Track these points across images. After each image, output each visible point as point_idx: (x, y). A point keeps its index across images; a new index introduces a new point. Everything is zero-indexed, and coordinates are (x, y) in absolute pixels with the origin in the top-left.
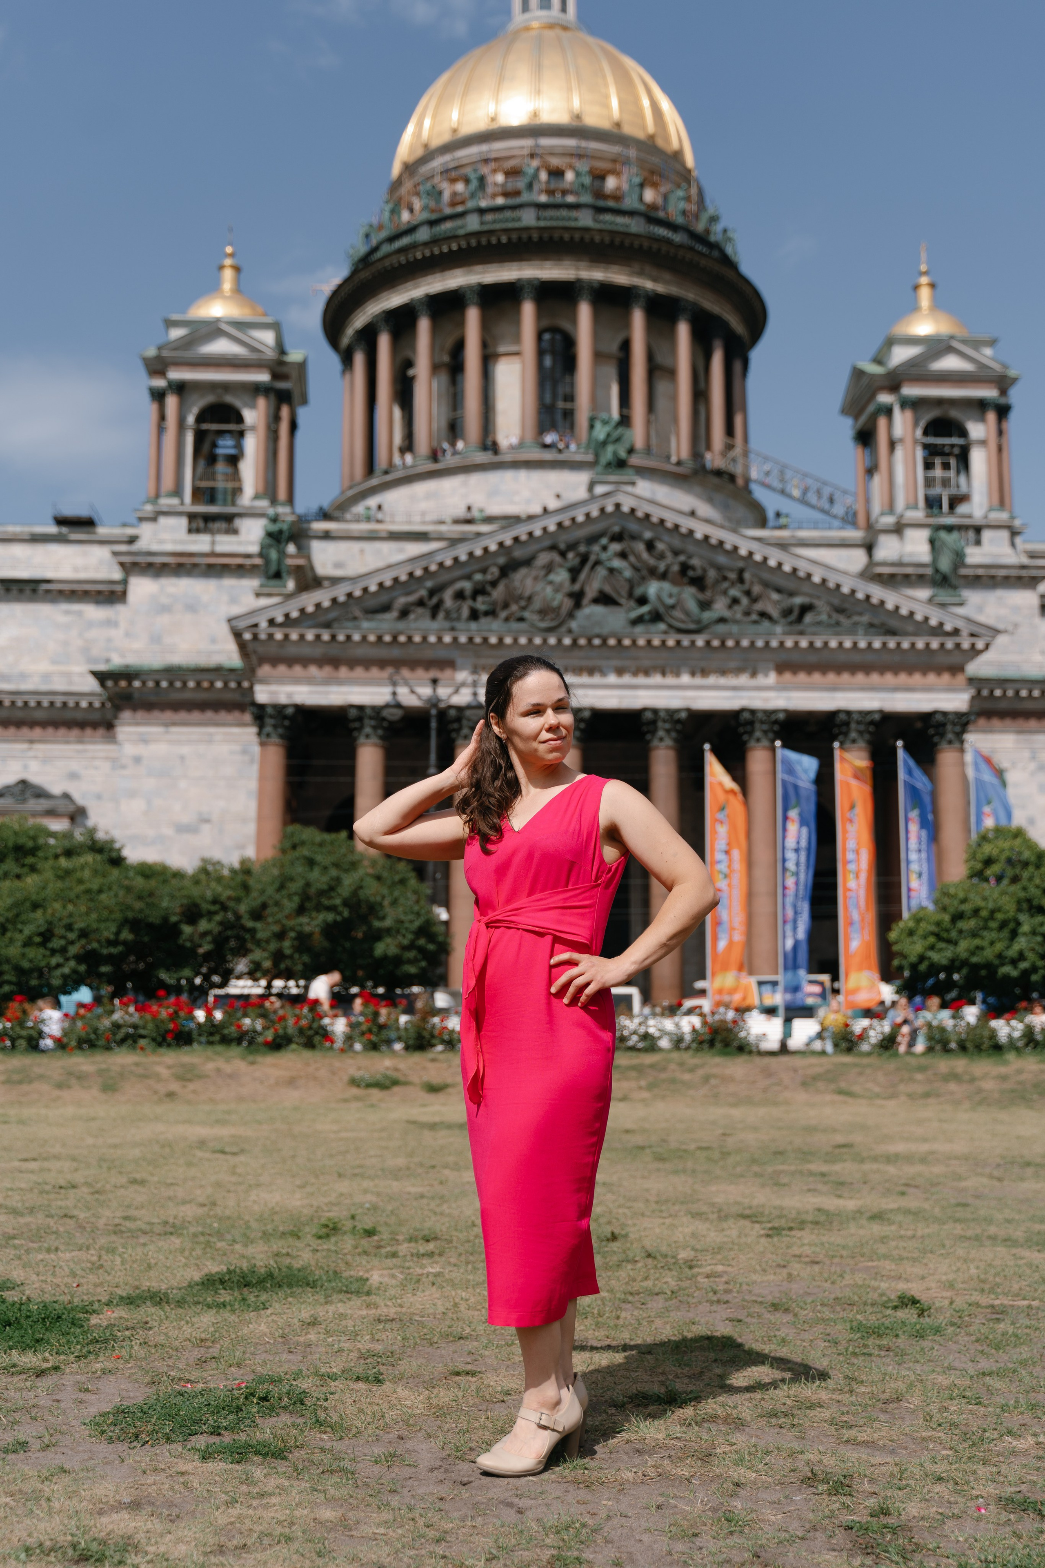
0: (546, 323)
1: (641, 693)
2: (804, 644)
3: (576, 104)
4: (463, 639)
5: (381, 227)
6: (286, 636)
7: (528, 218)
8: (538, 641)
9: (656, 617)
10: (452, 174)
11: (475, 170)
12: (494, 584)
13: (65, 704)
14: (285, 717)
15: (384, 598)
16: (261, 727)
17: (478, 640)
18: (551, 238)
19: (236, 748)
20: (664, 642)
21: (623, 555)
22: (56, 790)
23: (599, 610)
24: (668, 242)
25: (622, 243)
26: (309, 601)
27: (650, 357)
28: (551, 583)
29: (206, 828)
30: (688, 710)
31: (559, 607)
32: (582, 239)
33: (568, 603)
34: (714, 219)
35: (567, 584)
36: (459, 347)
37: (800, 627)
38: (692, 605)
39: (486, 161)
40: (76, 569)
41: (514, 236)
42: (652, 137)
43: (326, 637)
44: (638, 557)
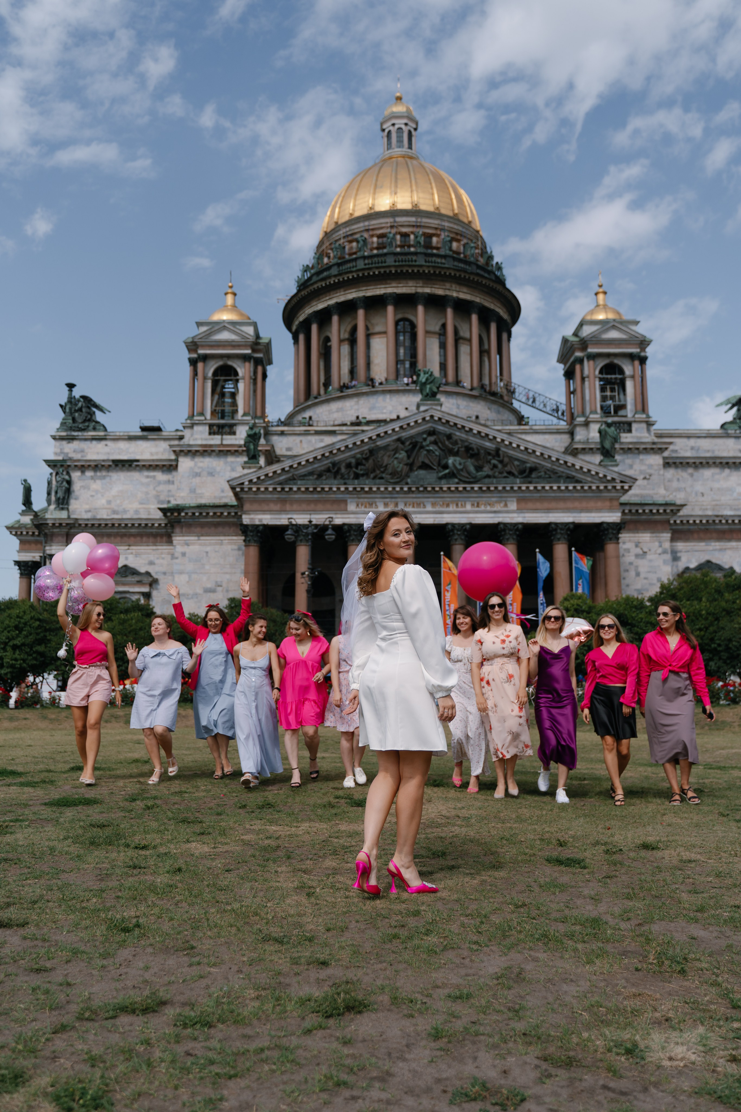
0: (400, 316)
1: (445, 515)
2: (532, 488)
3: (415, 198)
4: (351, 489)
5: (313, 267)
6: (258, 489)
7: (390, 261)
8: (390, 489)
9: (452, 475)
10: (350, 238)
11: (362, 236)
12: (367, 459)
13: (146, 525)
14: (258, 531)
15: (310, 468)
16: (246, 536)
17: (358, 489)
18: (402, 271)
19: (236, 547)
20: (457, 488)
21: (435, 443)
22: (142, 570)
23: (422, 472)
24: (465, 271)
25: (440, 272)
26: (270, 470)
27: (456, 332)
28: (396, 458)
29: (219, 589)
30: (471, 524)
31: (401, 471)
32: (418, 271)
33: (406, 469)
34: (491, 257)
35: (405, 459)
36: (354, 330)
37: (529, 479)
38: (472, 469)
39: (367, 230)
40: (152, 454)
41: (382, 271)
42: (456, 215)
43: (279, 489)
44: (443, 444)
